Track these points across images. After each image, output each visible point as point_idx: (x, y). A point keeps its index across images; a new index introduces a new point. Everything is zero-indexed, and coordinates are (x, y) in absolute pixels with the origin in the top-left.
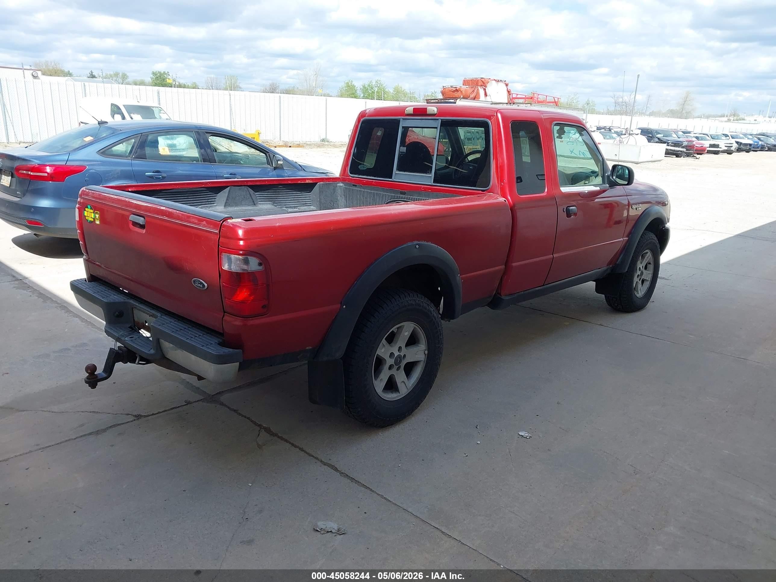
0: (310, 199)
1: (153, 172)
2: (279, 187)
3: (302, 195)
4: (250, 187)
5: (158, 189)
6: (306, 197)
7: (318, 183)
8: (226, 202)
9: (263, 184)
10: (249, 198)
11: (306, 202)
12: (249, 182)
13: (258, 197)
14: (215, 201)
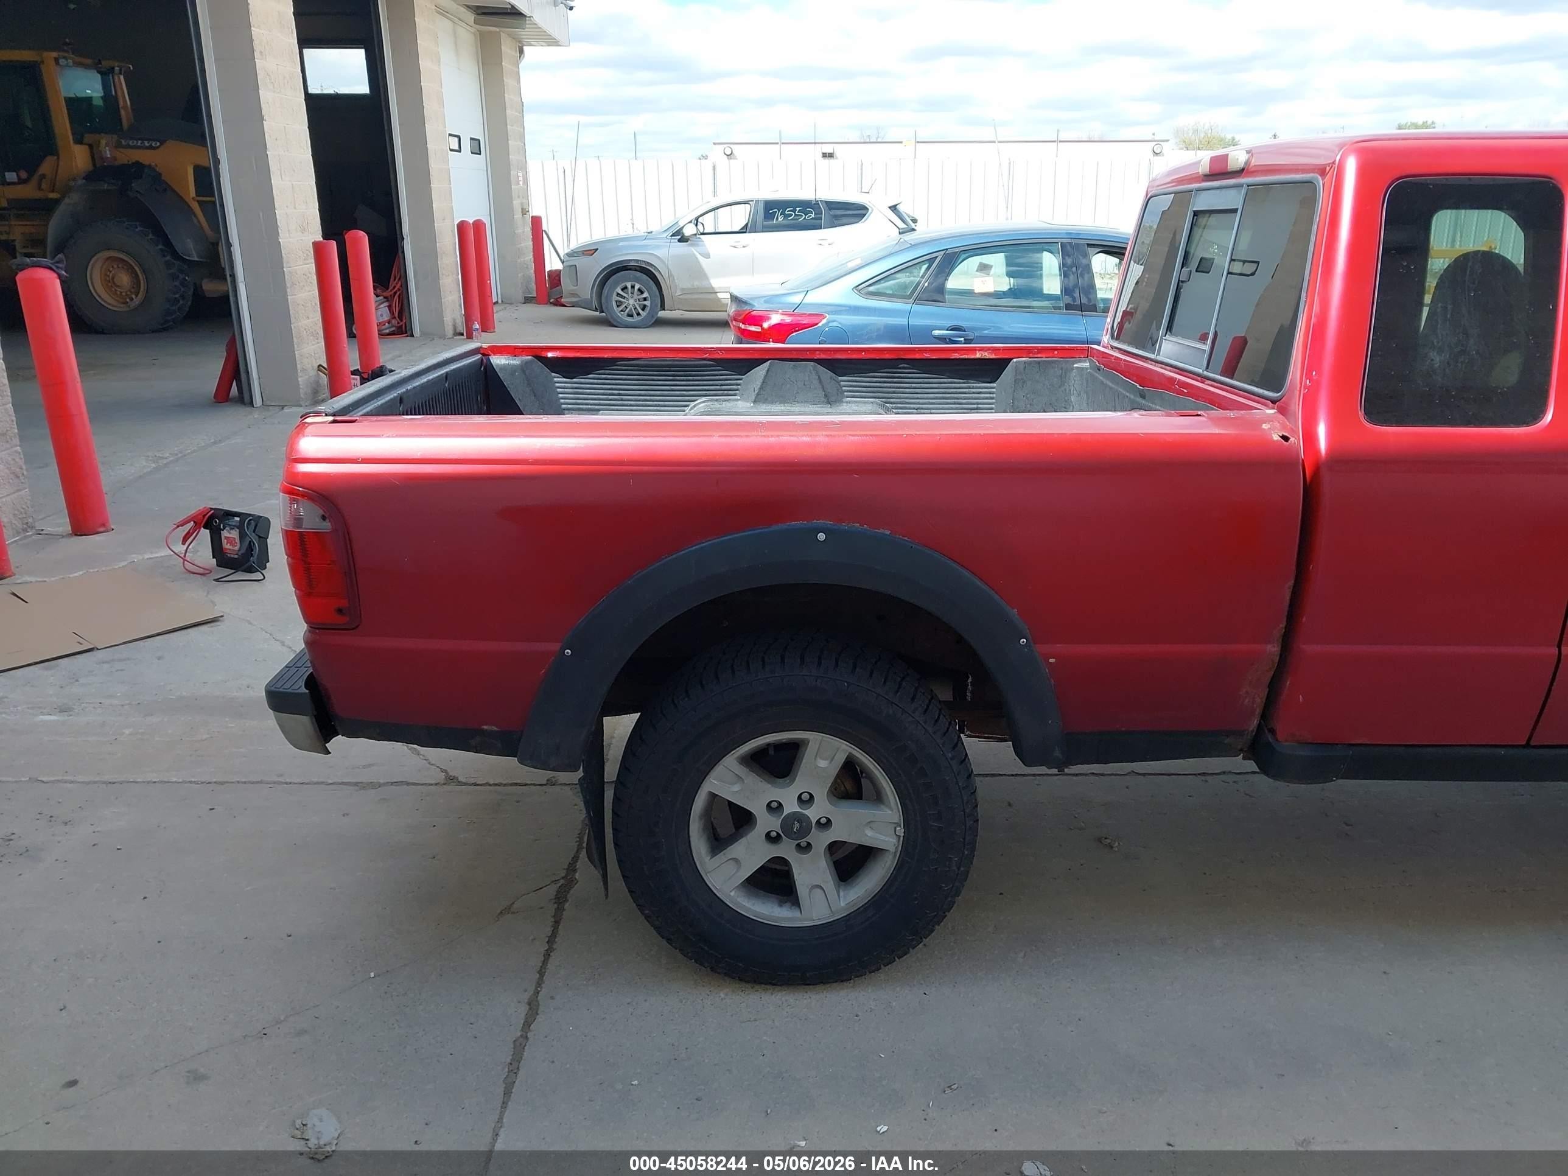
0: (992, 398)
1: (947, 330)
2: (900, 366)
3: (969, 388)
4: (820, 362)
5: (606, 356)
6: (980, 393)
7: (1015, 360)
8: (758, 394)
9: (854, 356)
10: (815, 389)
11: (979, 406)
12: (818, 352)
13: (845, 386)
14: (737, 390)
